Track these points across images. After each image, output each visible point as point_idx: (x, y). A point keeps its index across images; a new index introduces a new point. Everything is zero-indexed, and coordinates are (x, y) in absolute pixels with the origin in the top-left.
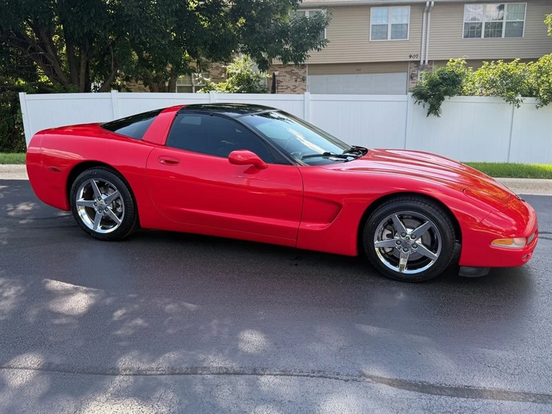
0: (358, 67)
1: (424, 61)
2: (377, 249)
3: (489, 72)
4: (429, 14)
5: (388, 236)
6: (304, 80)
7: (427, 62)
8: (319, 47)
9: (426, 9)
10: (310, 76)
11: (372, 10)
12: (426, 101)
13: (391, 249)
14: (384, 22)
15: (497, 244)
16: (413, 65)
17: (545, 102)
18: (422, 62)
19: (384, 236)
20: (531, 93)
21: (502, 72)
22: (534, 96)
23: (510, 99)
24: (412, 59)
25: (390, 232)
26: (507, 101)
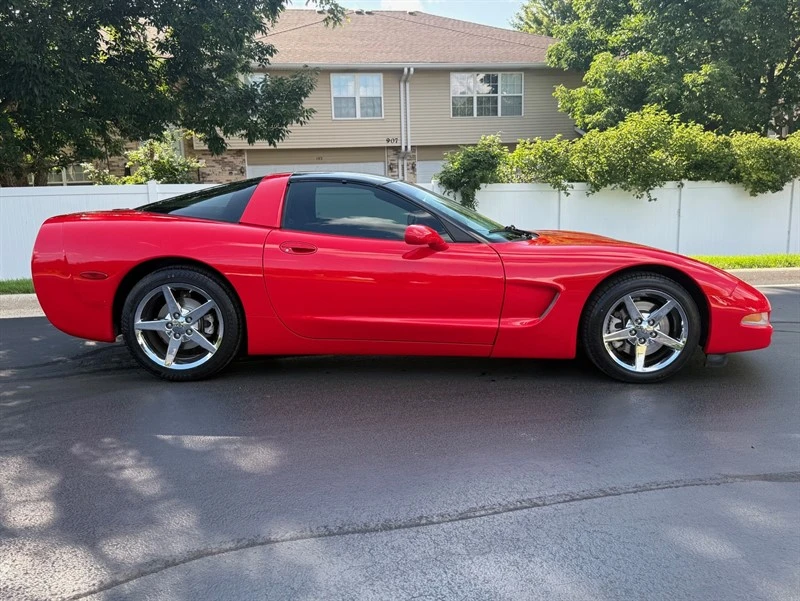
0: (320, 155)
1: (406, 147)
2: (606, 344)
3: (524, 153)
4: (408, 85)
5: (617, 326)
6: (242, 173)
7: (409, 148)
8: (301, 119)
9: (404, 78)
10: (251, 167)
11: (334, 77)
12: (456, 190)
13: (621, 343)
14: (350, 94)
15: (747, 322)
16: (392, 152)
17: (597, 188)
18: (403, 148)
19: (612, 327)
20: (577, 177)
21: (544, 152)
22: (583, 181)
23: (557, 185)
24: (390, 144)
25: (619, 321)
26: (554, 188)
